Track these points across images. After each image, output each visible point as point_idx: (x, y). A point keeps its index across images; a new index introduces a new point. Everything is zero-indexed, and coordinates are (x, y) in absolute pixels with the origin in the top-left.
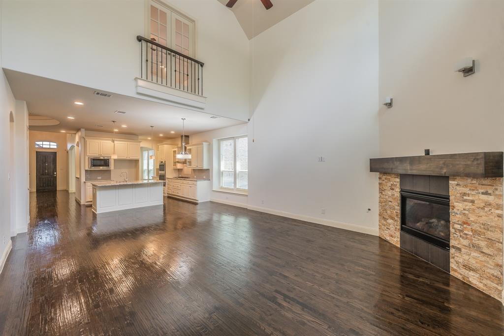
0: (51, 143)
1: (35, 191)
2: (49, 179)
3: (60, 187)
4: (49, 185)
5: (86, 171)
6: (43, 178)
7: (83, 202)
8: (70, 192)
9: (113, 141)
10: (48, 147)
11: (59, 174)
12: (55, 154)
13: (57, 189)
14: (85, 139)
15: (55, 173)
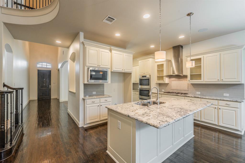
0: (48, 64)
1: (37, 99)
2: (46, 90)
3: (53, 96)
4: (46, 95)
5: (85, 85)
6: (42, 90)
7: (81, 124)
8: (60, 101)
9: (111, 50)
10: (46, 66)
11: (53, 86)
12: (50, 72)
13: (51, 98)
14: (84, 45)
15: (50, 86)
